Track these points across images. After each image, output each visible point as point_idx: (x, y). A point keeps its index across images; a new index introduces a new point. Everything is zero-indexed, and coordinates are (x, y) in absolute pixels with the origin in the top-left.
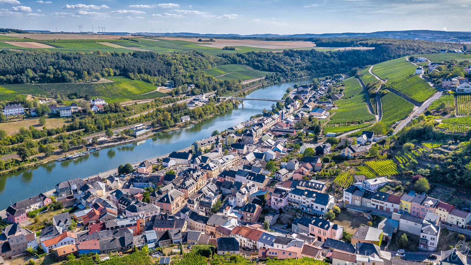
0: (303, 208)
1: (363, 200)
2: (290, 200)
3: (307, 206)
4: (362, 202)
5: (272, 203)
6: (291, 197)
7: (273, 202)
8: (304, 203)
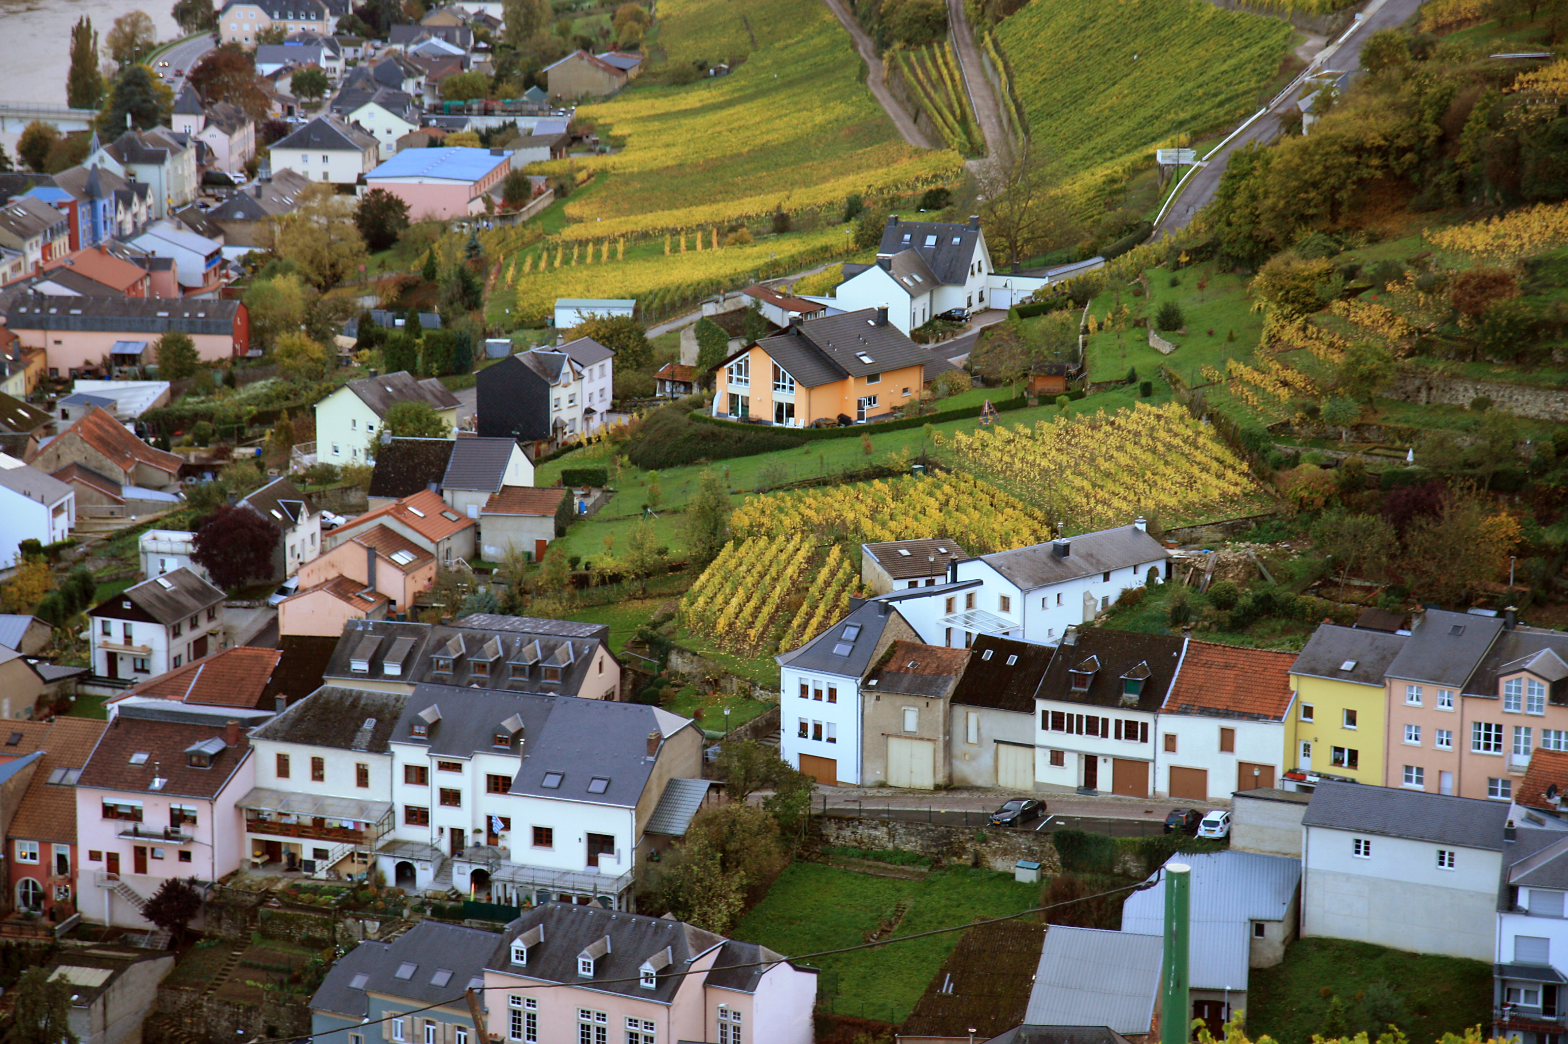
0: (405, 872)
1: (958, 730)
2: (268, 809)
3: (445, 846)
4: (959, 747)
5: (84, 864)
6: (283, 785)
7: (94, 856)
8: (417, 816)
